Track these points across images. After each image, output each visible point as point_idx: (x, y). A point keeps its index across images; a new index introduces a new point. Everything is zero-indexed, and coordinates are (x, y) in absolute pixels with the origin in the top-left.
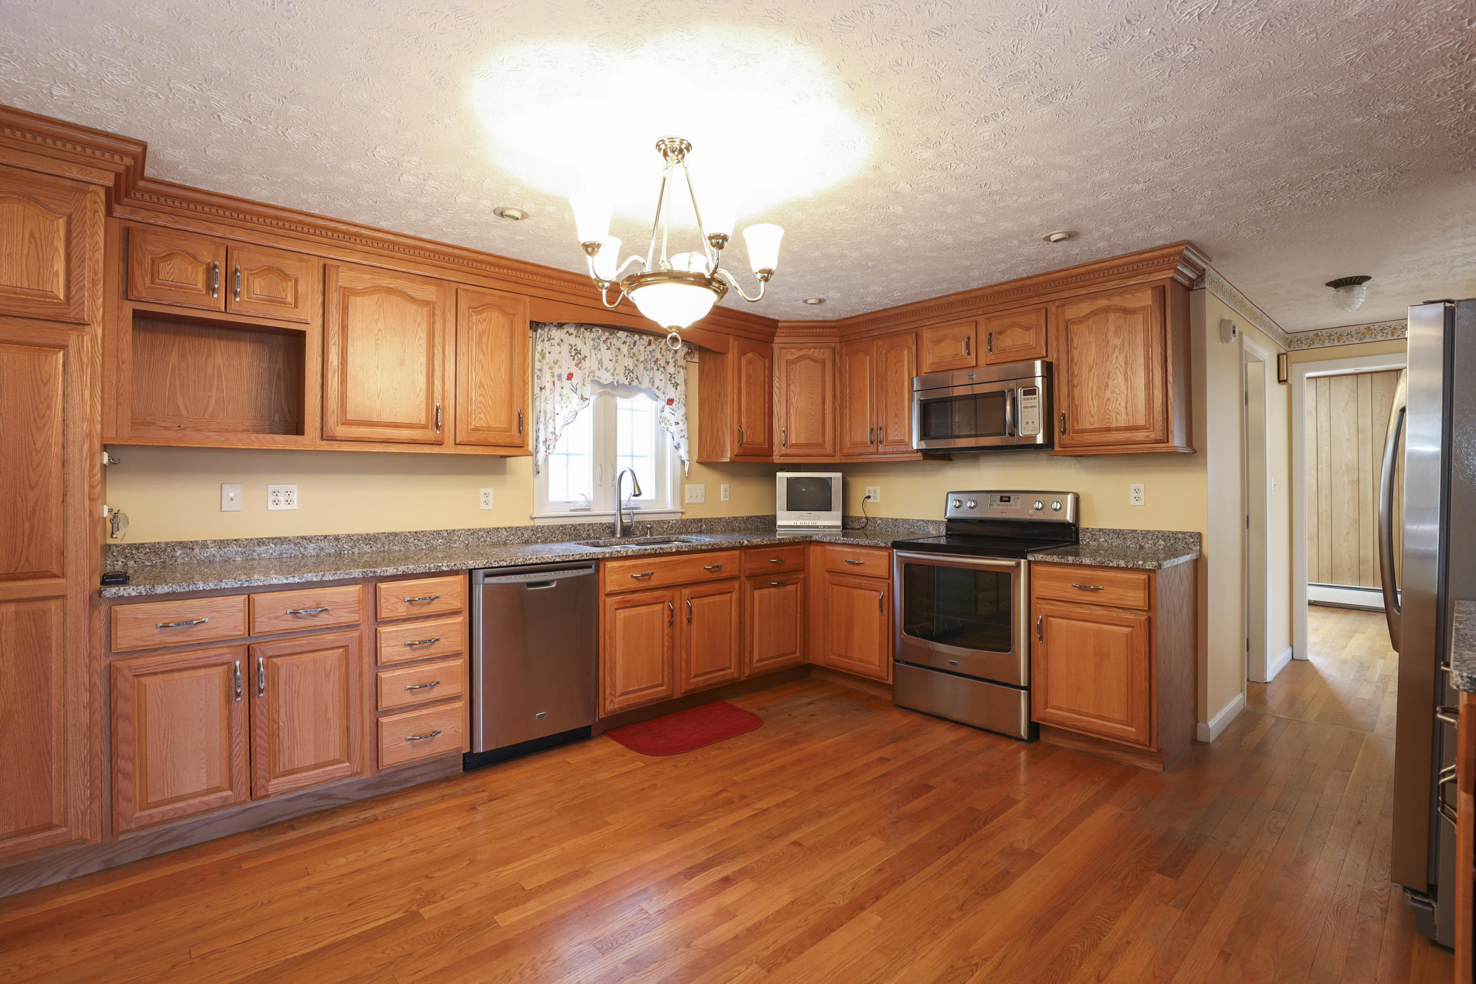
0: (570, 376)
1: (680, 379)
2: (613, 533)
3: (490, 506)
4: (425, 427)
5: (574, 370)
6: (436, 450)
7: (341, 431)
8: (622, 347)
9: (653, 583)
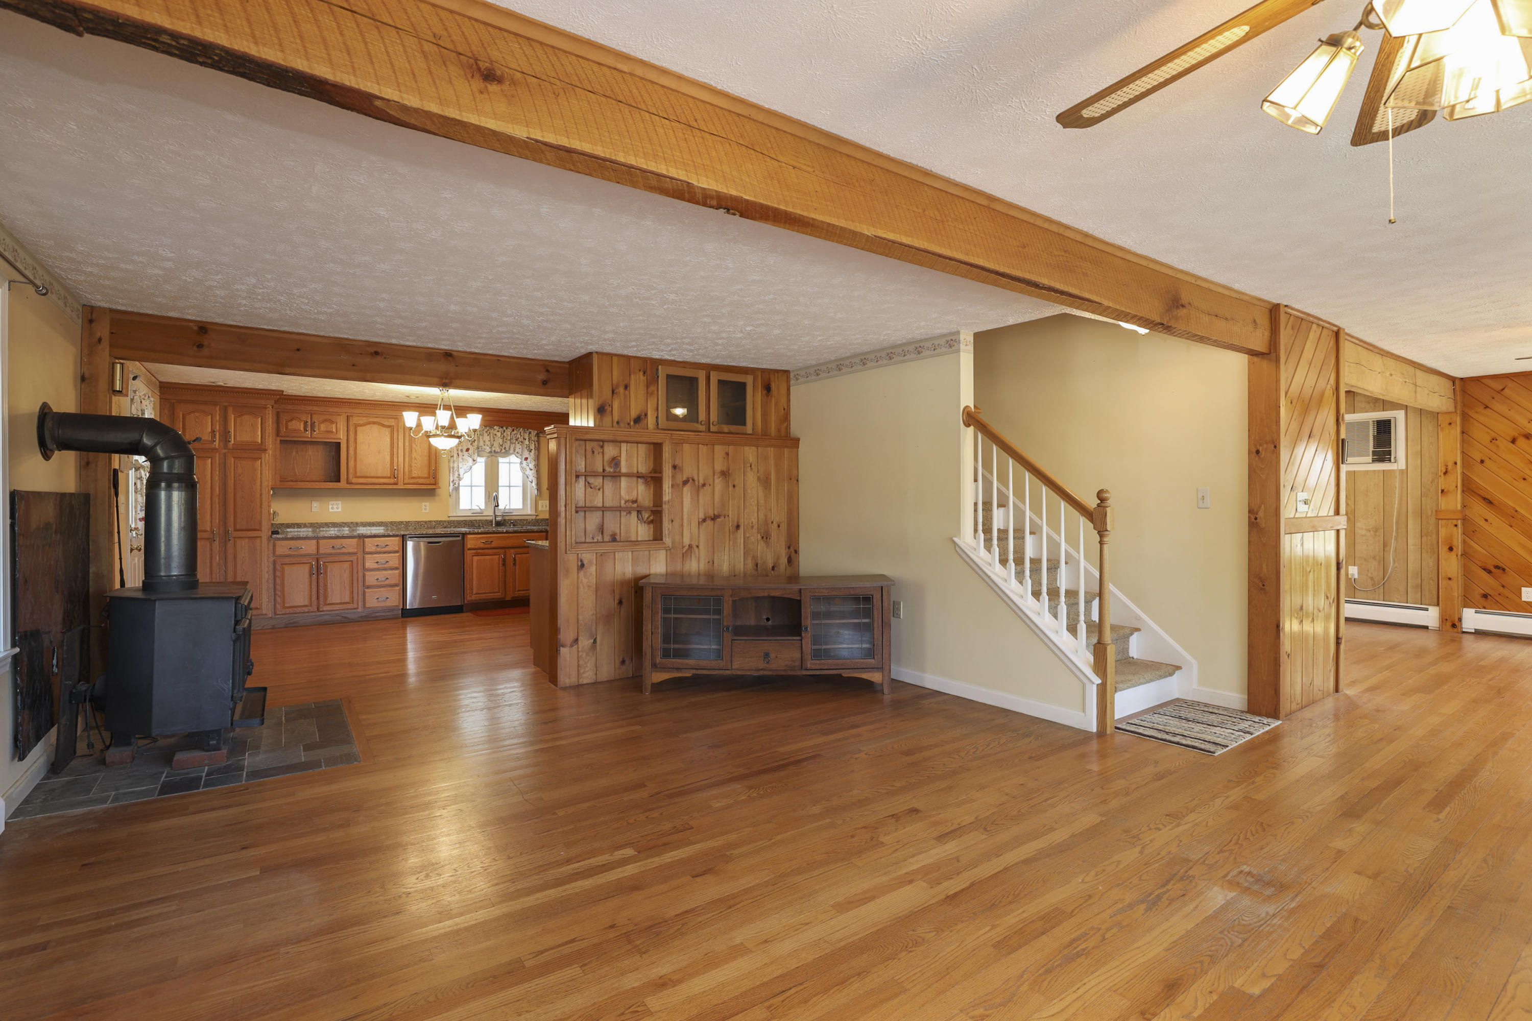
0: (468, 450)
1: (532, 447)
2: (492, 525)
3: (427, 511)
4: (390, 478)
5: (470, 446)
6: (395, 487)
7: (354, 480)
8: (497, 433)
9: (493, 545)
